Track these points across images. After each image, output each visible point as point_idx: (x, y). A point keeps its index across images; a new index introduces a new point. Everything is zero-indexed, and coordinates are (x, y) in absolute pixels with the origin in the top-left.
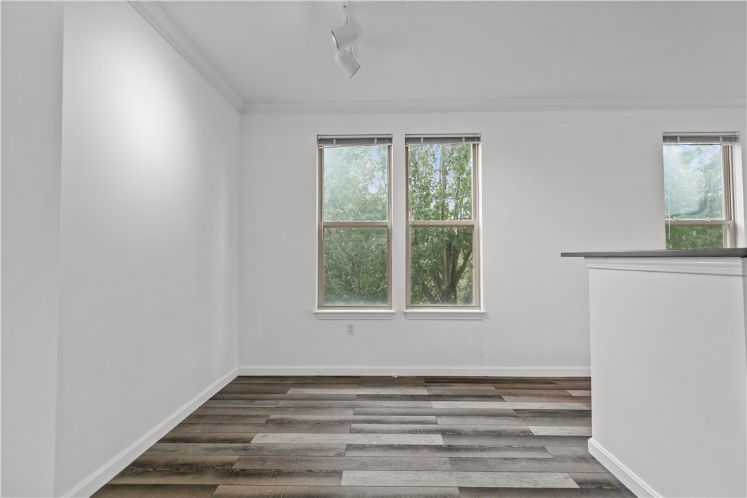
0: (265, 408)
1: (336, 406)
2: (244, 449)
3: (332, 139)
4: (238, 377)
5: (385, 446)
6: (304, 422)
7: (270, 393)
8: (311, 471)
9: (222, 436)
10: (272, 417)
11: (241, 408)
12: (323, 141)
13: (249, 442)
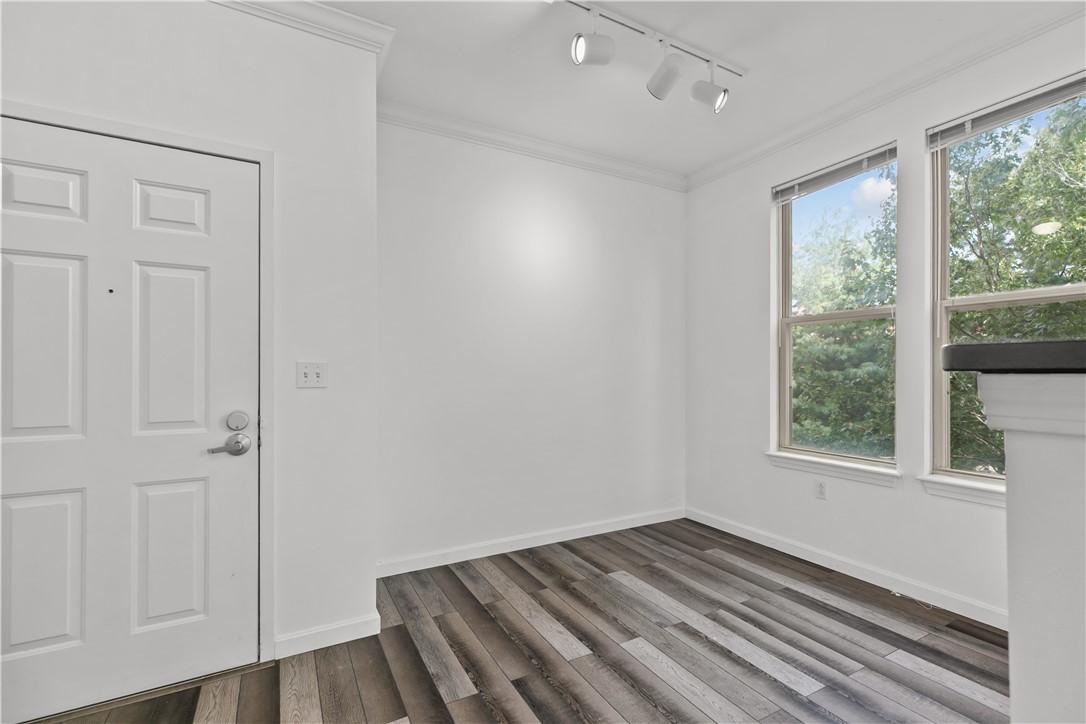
0: (662, 554)
1: (737, 586)
2: (597, 576)
3: (793, 187)
4: (686, 519)
5: (722, 648)
6: (677, 582)
7: (688, 544)
8: (616, 620)
9: (597, 558)
10: (658, 565)
11: (646, 547)
12: (779, 194)
13: (607, 572)
